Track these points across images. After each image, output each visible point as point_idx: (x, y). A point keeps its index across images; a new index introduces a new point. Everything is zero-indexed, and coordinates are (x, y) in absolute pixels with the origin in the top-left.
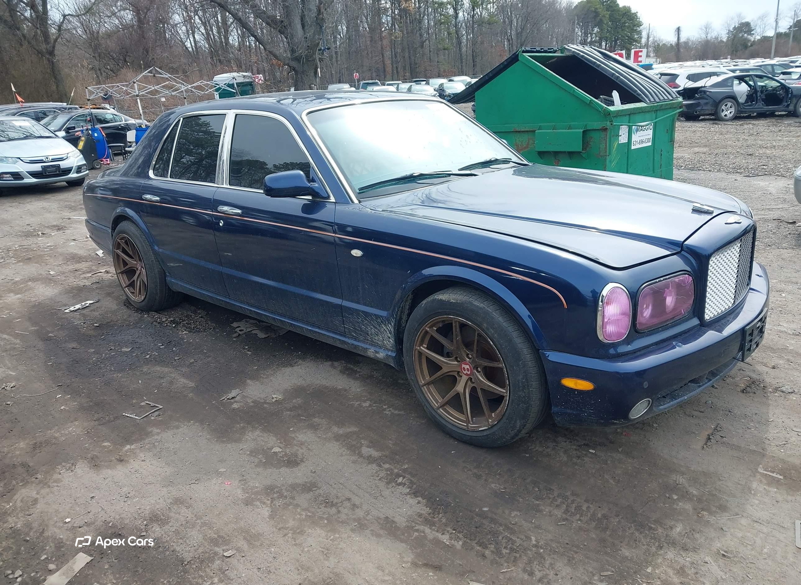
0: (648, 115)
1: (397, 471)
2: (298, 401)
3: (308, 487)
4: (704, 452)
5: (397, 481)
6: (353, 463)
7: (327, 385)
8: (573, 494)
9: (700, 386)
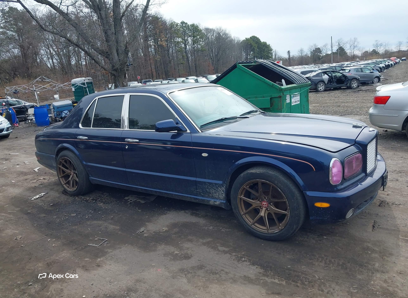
0: (297, 90)
1: (240, 255)
2: (176, 230)
3: (201, 267)
4: (374, 232)
5: (242, 260)
6: (217, 254)
7: (187, 221)
8: (325, 256)
9: (368, 203)
